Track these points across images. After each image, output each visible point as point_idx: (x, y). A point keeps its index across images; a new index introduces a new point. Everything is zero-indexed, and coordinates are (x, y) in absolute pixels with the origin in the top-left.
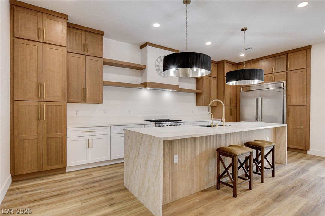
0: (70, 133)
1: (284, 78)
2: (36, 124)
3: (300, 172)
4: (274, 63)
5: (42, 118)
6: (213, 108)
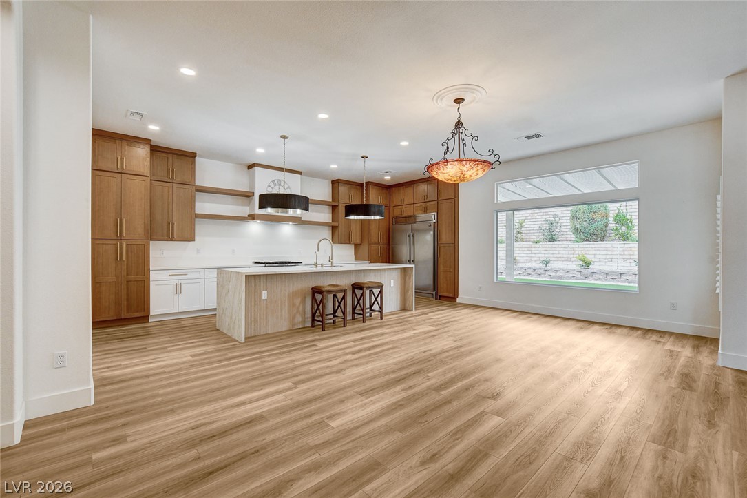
0: (153, 276)
1: (435, 209)
2: (114, 265)
5: (121, 259)
6: (356, 246)
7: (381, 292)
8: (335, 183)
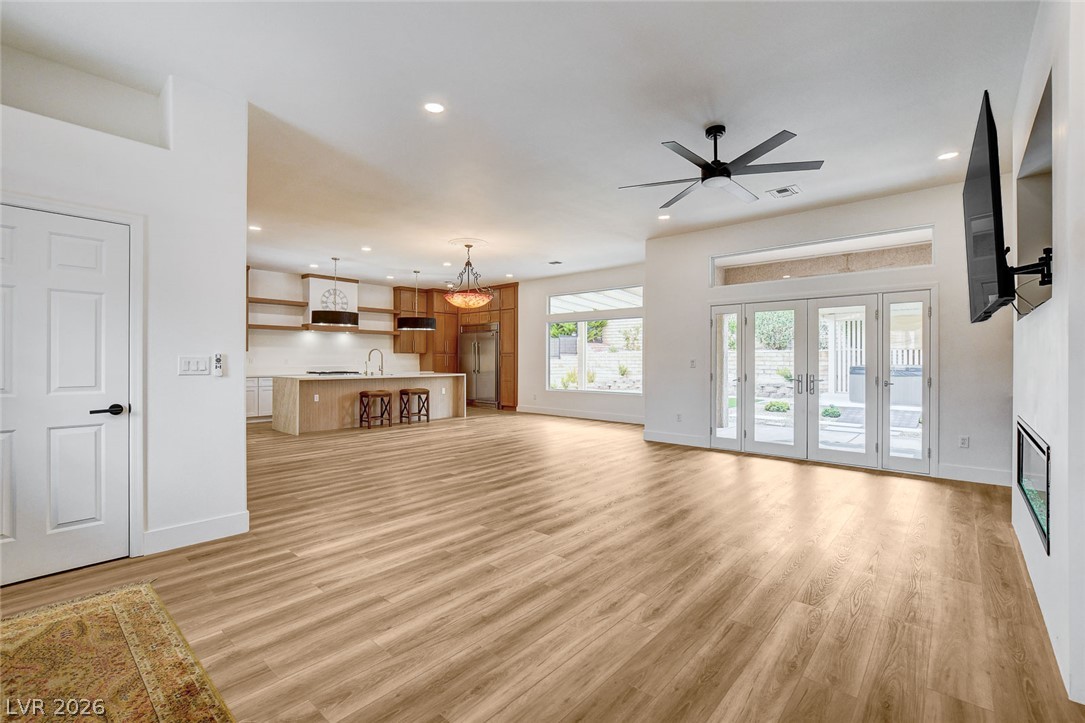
6: (422, 356)
7: (427, 399)
8: (398, 290)
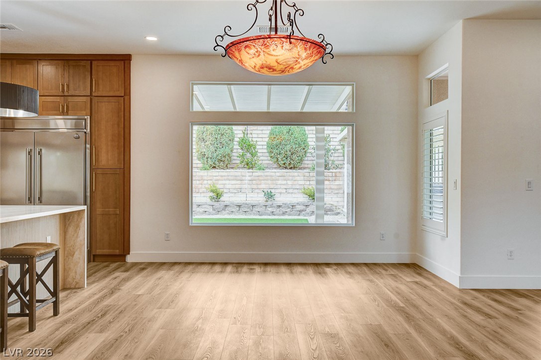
1: (85, 110)
3: (106, 296)
4: (65, 73)
